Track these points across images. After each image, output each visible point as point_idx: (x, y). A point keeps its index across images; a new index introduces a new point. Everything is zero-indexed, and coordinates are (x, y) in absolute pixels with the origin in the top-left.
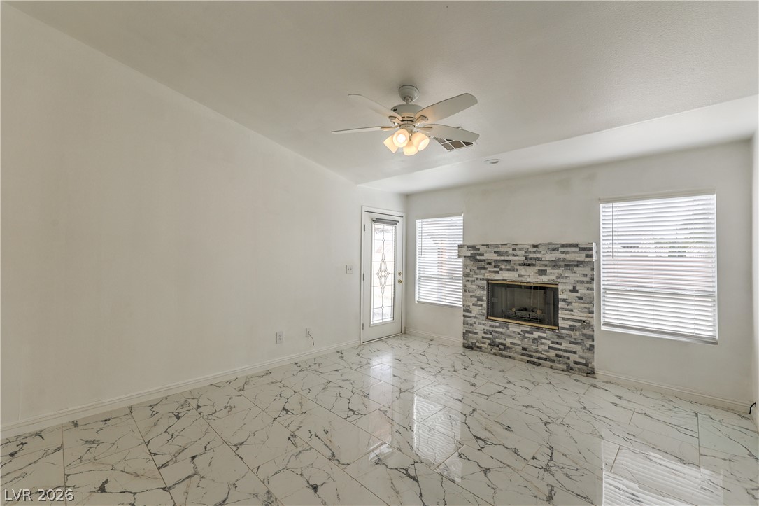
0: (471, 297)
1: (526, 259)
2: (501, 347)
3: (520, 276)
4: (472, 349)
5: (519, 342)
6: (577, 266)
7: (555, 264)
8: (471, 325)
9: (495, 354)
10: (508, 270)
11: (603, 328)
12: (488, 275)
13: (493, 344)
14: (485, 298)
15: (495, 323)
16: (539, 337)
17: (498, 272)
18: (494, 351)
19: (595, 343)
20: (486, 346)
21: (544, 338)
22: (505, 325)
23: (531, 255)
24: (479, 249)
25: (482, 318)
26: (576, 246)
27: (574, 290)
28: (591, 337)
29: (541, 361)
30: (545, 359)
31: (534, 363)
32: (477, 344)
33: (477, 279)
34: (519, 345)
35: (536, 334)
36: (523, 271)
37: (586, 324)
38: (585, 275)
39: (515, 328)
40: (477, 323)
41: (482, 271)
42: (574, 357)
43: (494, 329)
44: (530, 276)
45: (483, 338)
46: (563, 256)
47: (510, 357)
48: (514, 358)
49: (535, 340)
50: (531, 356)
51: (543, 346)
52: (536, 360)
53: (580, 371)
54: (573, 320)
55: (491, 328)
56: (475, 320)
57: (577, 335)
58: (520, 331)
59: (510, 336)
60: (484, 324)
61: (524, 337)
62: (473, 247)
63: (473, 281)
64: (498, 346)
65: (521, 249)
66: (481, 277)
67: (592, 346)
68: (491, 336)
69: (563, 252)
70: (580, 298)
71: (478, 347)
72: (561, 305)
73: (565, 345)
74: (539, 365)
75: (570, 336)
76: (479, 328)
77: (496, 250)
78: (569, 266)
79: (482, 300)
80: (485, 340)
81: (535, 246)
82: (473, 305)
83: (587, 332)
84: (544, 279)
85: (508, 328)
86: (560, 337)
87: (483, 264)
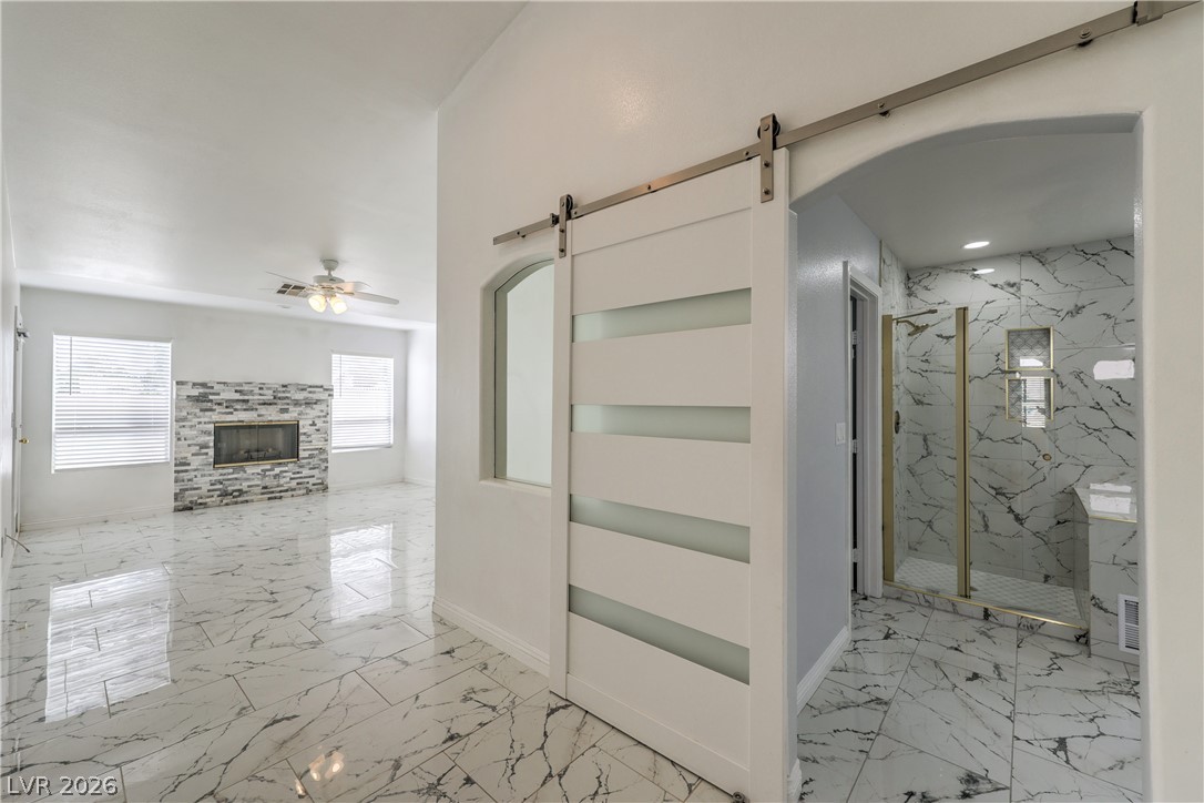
0: (189, 445)
1: (275, 398)
2: (235, 494)
3: (259, 416)
4: (191, 509)
5: (259, 483)
6: (315, 403)
7: (297, 403)
8: (189, 480)
9: (227, 504)
10: (245, 410)
11: (333, 451)
12: (215, 417)
13: (225, 494)
14: (212, 444)
15: (227, 471)
16: (281, 472)
17: (232, 413)
18: (225, 502)
19: (329, 465)
20: (213, 499)
21: (286, 472)
22: (242, 469)
23: (280, 395)
24: (212, 388)
25: (206, 468)
26: (322, 387)
27: (314, 424)
28: (326, 460)
29: (282, 494)
30: (287, 491)
31: (275, 498)
32: (200, 501)
33: (200, 423)
34: (258, 486)
35: (277, 470)
36: (263, 410)
37: (322, 451)
38: (322, 411)
39: (252, 469)
40: (199, 476)
41: (207, 413)
42: (312, 481)
43: (225, 477)
44: (272, 415)
45: (209, 491)
46: (310, 395)
47: (247, 501)
48: (252, 501)
49: (276, 476)
50: (273, 492)
51: (284, 480)
52: (278, 495)
53: (318, 490)
54: (312, 450)
55: (221, 478)
56: (196, 473)
57: (315, 461)
58: (259, 471)
59: (247, 479)
60: (210, 475)
61: (265, 476)
62: (204, 385)
63: (191, 427)
64: (231, 494)
65: (269, 389)
66: (207, 420)
67: (327, 467)
68: (221, 486)
69: (310, 392)
70: (318, 430)
71: (201, 504)
72: (302, 438)
73: (306, 472)
74: (281, 497)
75: (309, 463)
76: (204, 483)
77: (238, 388)
78: (308, 404)
79: (207, 447)
80: (211, 493)
81: (284, 386)
82: (193, 455)
83: (322, 457)
84: (286, 417)
85: (245, 472)
86: (301, 467)
87: (209, 404)
